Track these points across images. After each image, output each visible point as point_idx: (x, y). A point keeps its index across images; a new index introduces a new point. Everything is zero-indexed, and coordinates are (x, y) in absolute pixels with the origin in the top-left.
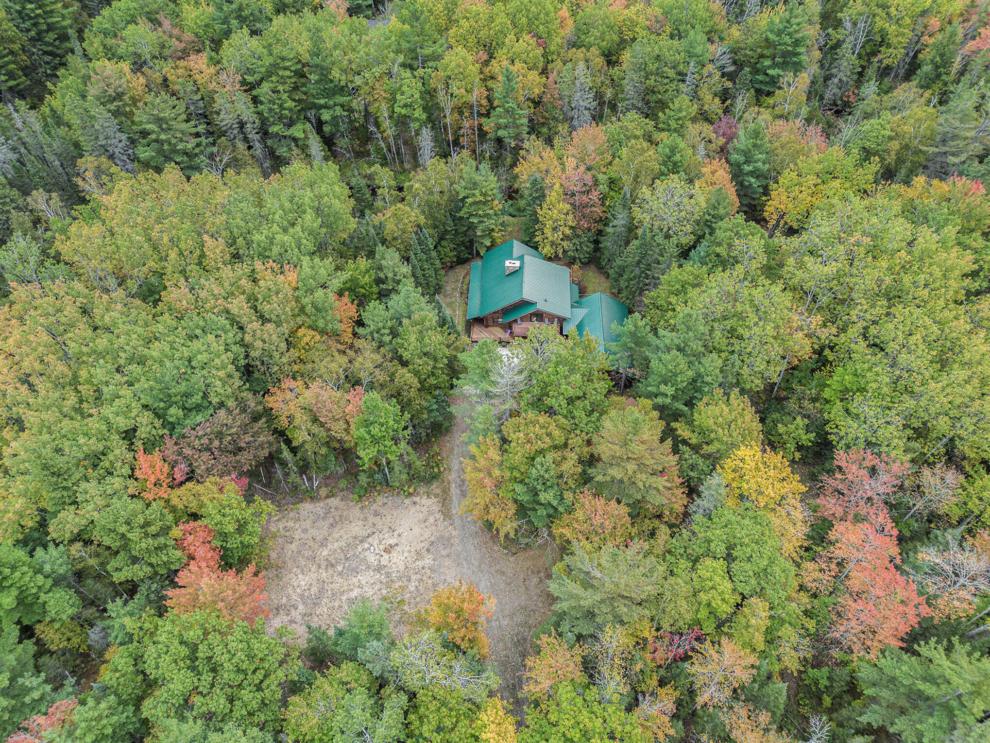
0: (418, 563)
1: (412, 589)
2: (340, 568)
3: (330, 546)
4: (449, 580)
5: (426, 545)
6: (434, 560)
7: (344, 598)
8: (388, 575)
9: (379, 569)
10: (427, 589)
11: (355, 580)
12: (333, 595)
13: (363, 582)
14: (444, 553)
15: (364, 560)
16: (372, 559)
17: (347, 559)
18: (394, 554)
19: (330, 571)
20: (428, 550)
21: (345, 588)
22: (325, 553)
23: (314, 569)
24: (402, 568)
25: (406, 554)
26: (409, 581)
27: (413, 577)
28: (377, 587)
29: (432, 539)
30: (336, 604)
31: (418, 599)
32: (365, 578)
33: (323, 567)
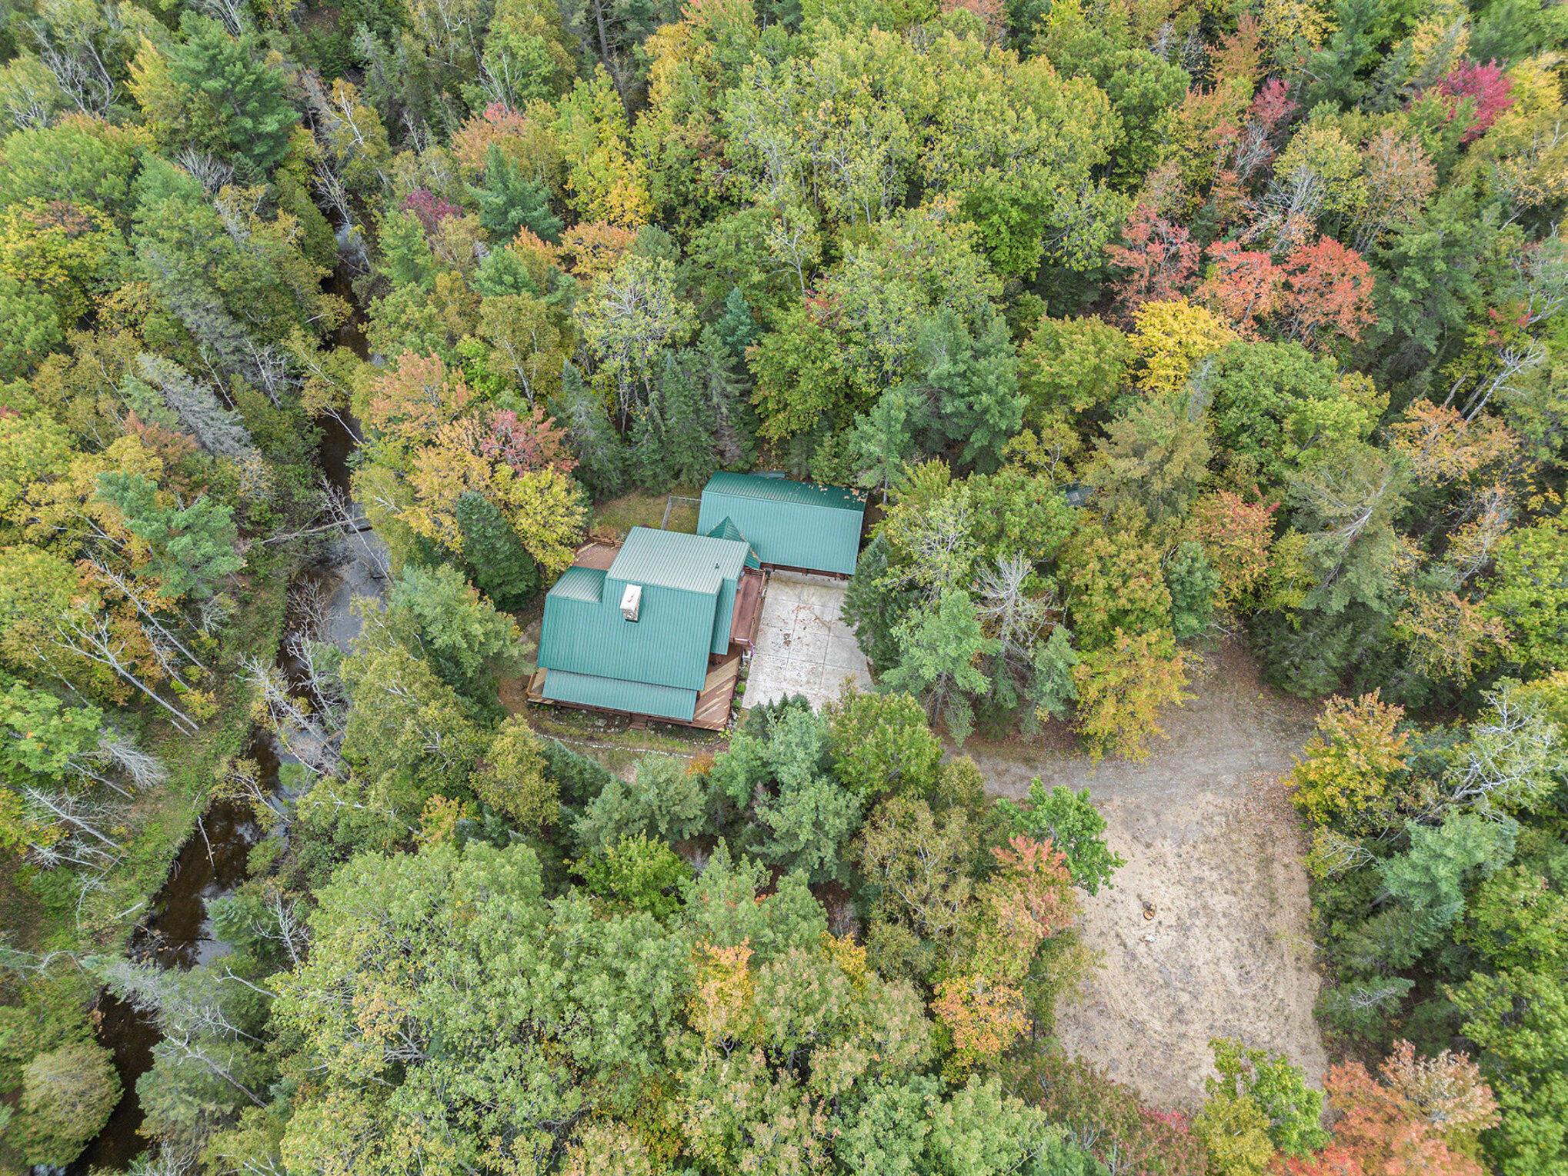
0: (1170, 864)
1: (1215, 875)
2: (1185, 998)
3: (1144, 1016)
4: (1198, 818)
5: (1139, 848)
6: (1165, 837)
7: (1238, 991)
8: (1193, 913)
9: (1183, 929)
10: (1213, 853)
11: (1204, 971)
12: (1234, 1010)
13: (1208, 956)
14: (1152, 821)
15: (1167, 953)
16: (1164, 940)
17: (1167, 985)
18: (1155, 901)
19: (1191, 1015)
20: (1148, 846)
21: (1221, 988)
22: (1157, 1025)
23: (1187, 1046)
24: (1181, 891)
25: (1156, 882)
26: (1202, 880)
27: (1196, 872)
28: (1215, 932)
29: (1129, 838)
30: (1250, 1004)
31: (1232, 868)
32: (1200, 952)
33: (1183, 1029)
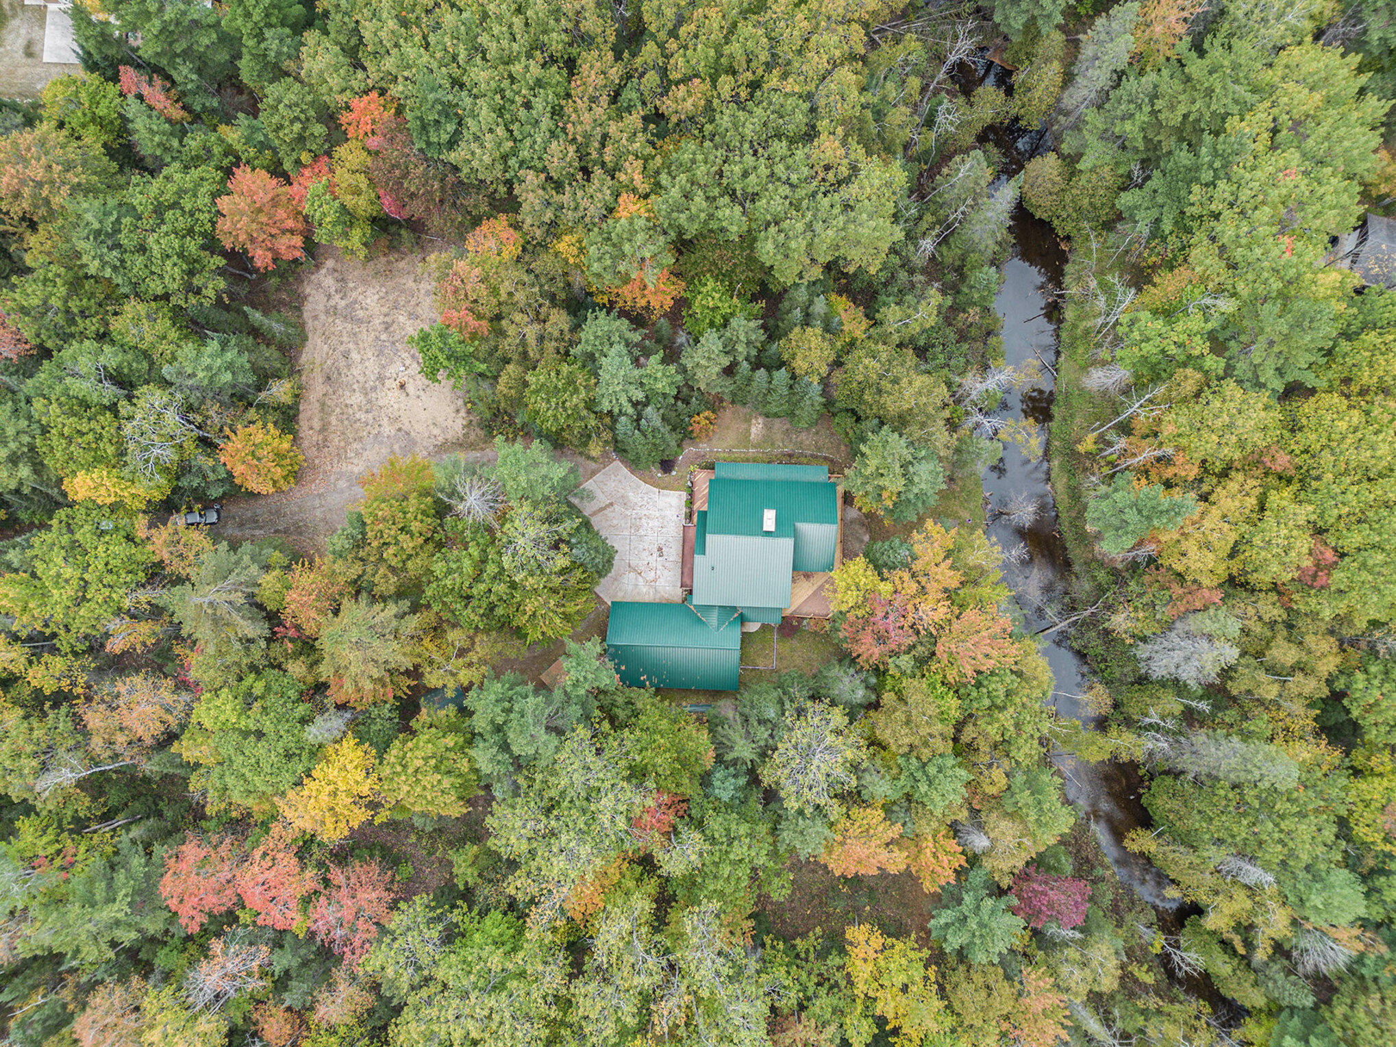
0: (386, 419)
1: (358, 416)
2: (384, 337)
3: (409, 323)
4: (365, 454)
5: (406, 427)
6: (388, 437)
7: (351, 346)
8: (374, 389)
9: (381, 379)
10: (357, 431)
11: (370, 355)
12: (355, 334)
13: (367, 364)
14: (396, 447)
15: (392, 361)
16: (391, 371)
17: (393, 343)
18: (397, 392)
19: (381, 327)
20: (400, 430)
21: (361, 345)
22: (401, 319)
23: (385, 310)
24: (381, 403)
25: (396, 406)
26: (367, 412)
27: (370, 416)
28: (362, 379)
29: (413, 434)
30: (345, 339)
31: (346, 422)
32: (372, 366)
33: (387, 319)
